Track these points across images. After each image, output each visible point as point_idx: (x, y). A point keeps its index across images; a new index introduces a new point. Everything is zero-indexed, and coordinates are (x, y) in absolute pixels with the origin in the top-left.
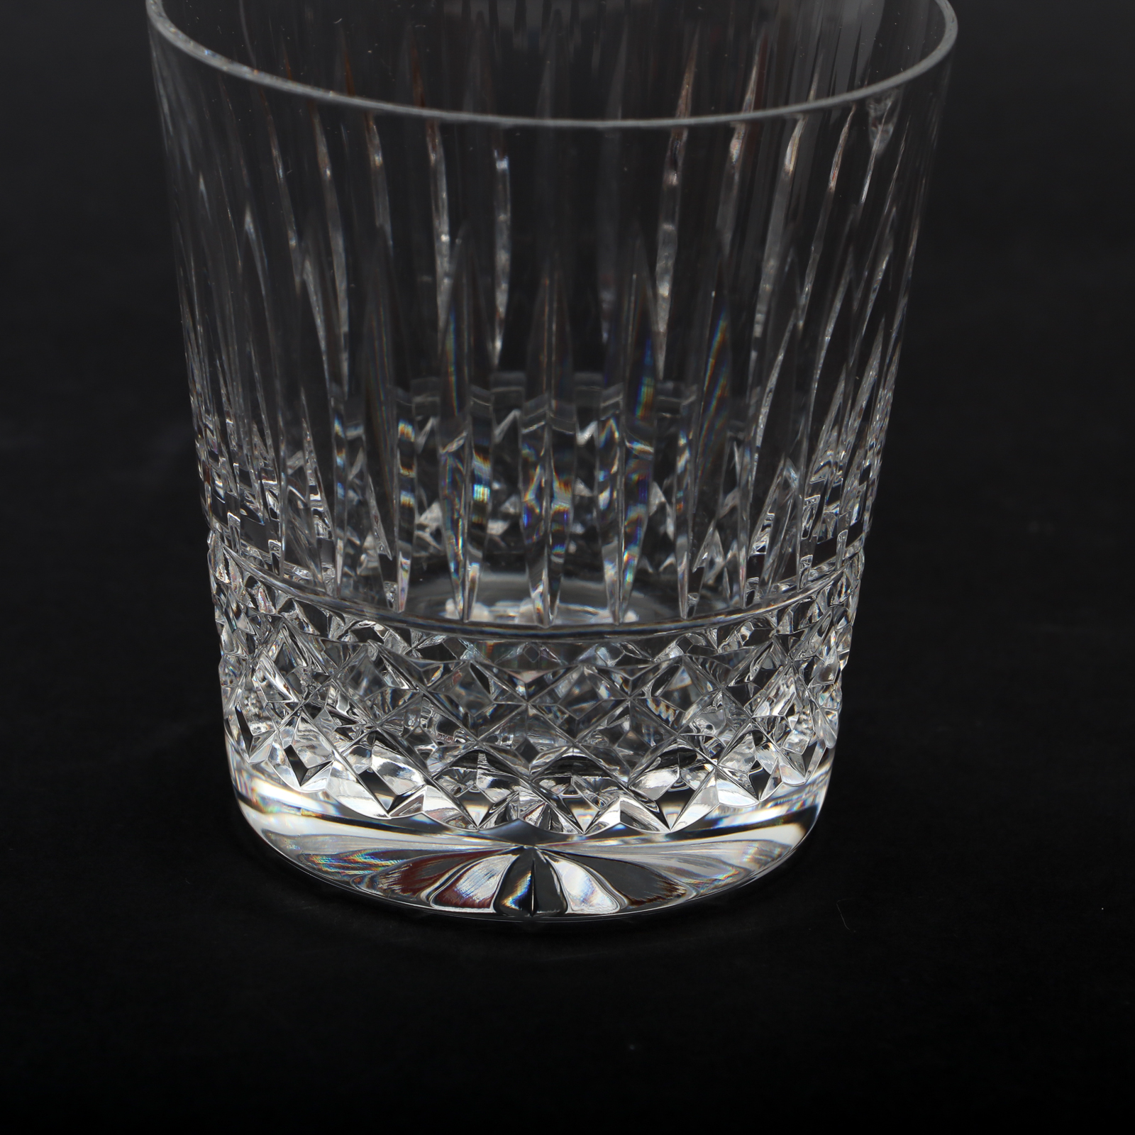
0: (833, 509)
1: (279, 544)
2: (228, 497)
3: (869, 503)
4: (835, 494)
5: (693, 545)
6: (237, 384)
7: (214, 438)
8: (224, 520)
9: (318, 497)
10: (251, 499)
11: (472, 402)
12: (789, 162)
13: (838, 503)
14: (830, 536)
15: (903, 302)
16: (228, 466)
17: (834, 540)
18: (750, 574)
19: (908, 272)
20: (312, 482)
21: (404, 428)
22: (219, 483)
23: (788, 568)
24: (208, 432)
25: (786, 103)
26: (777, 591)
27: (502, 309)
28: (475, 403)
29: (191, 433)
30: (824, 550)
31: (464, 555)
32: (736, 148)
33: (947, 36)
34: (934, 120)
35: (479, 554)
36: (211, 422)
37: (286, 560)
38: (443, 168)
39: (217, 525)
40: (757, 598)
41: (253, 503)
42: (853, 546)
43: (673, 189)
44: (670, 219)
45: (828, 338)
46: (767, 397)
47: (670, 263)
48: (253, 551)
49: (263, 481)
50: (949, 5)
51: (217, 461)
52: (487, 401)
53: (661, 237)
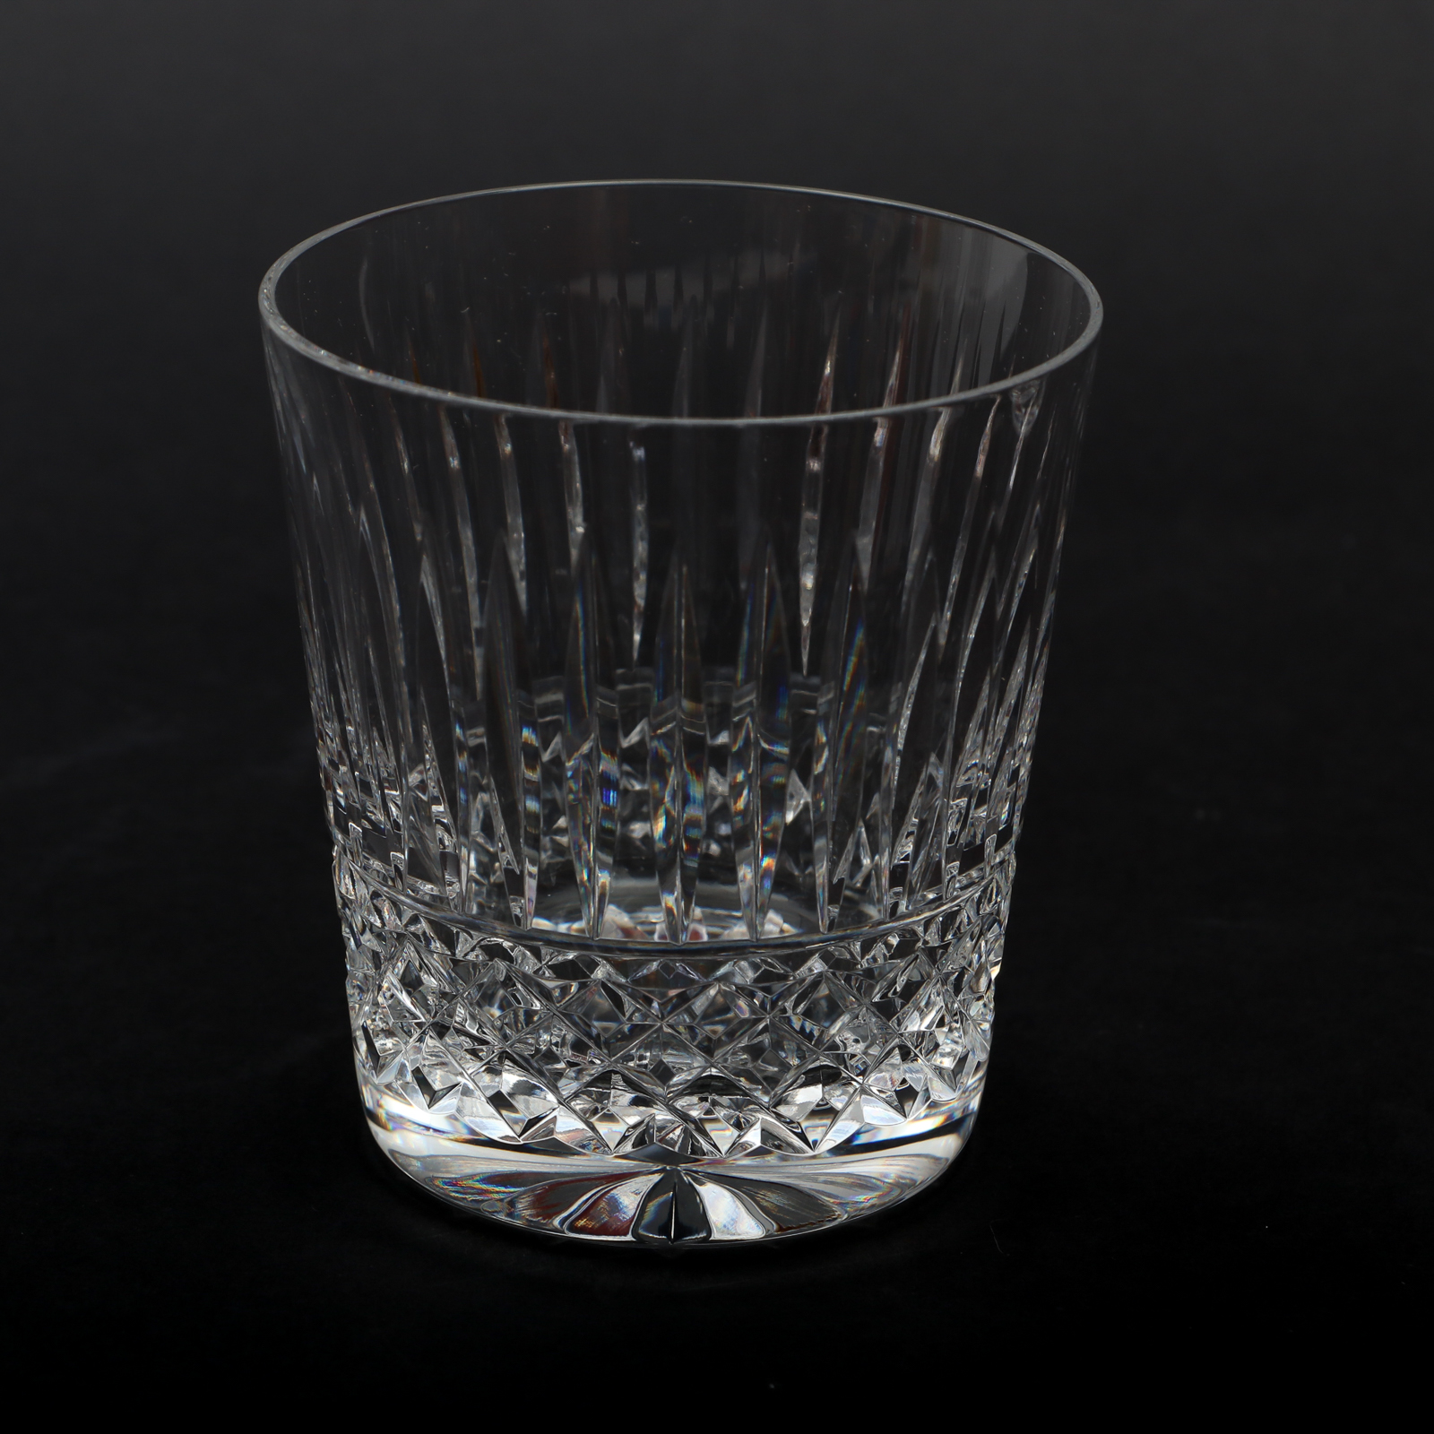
0: (982, 813)
1: (403, 857)
2: (349, 808)
3: (1020, 804)
4: (983, 798)
5: (834, 853)
6: (356, 690)
7: (335, 745)
8: (345, 831)
9: (441, 808)
10: (372, 809)
11: (599, 701)
12: (935, 449)
13: (986, 807)
14: (978, 842)
15: (1051, 598)
16: (349, 775)
17: (982, 847)
18: (893, 884)
19: (1055, 568)
20: (436, 792)
21: (527, 734)
22: (340, 792)
23: (934, 877)
24: (328, 740)
25: (927, 397)
26: (924, 900)
27: (641, 602)
28: (601, 704)
29: (311, 740)
30: (971, 856)
31: (594, 861)
32: (879, 436)
33: (1091, 322)
34: (1079, 407)
35: (610, 860)
36: (331, 728)
37: (409, 874)
38: (576, 458)
39: (340, 837)
40: (902, 908)
41: (375, 814)
42: (1003, 850)
43: (815, 475)
44: (812, 506)
45: (972, 636)
46: (909, 698)
47: (814, 551)
48: (376, 864)
49: (386, 791)
50: (1094, 290)
51: (338, 769)
52: (613, 702)
53: (803, 525)
